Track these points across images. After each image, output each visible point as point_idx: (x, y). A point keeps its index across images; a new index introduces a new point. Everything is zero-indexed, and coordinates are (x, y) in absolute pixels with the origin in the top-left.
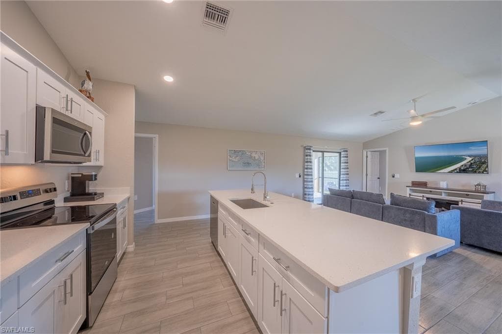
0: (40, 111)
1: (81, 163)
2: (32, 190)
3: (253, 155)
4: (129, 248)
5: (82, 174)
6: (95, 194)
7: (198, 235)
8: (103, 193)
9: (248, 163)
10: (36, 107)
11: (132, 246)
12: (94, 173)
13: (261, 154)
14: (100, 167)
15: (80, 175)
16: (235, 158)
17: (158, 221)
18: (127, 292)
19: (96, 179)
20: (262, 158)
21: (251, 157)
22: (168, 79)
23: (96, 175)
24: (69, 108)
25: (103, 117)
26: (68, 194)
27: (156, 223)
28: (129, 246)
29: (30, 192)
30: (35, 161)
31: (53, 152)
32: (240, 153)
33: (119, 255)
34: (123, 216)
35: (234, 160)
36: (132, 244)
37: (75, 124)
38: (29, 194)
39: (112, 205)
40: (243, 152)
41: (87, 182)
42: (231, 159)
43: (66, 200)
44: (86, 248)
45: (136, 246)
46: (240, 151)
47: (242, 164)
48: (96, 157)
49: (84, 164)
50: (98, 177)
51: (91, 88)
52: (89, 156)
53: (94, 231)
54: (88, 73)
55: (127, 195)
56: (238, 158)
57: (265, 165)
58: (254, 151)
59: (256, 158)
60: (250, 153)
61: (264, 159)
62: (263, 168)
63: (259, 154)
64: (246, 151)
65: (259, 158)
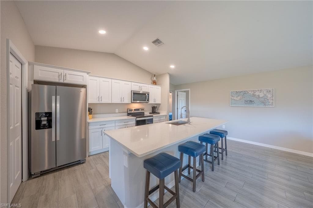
0: (131, 91)
3: (257, 93)
5: (153, 106)
8: (160, 113)
9: (250, 101)
13: (267, 91)
16: (237, 97)
20: (269, 96)
21: (254, 95)
23: (156, 107)
24: (141, 89)
26: (151, 112)
29: (137, 110)
30: (131, 102)
32: (242, 93)
40: (245, 93)
42: (232, 98)
44: (135, 124)
46: (242, 91)
47: (244, 102)
48: (154, 101)
49: (149, 103)
52: (148, 100)
53: (137, 120)
54: (155, 75)
57: (273, 102)
58: (258, 90)
59: (261, 96)
60: (253, 93)
61: (272, 96)
62: (271, 105)
63: (265, 92)
64: (248, 91)
65: (265, 96)
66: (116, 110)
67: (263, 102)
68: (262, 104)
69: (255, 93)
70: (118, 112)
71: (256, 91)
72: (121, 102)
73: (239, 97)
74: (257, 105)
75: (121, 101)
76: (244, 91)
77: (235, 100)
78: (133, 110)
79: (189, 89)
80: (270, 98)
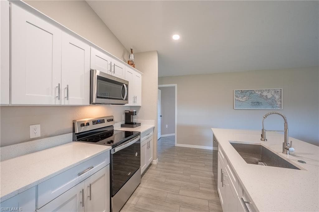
0: (92, 72)
1: (124, 104)
2: (100, 120)
3: (265, 94)
4: (154, 162)
5: (129, 111)
6: (136, 124)
7: (204, 165)
8: (140, 123)
9: (258, 102)
10: (90, 71)
11: (156, 161)
12: (134, 111)
13: (275, 92)
14: (139, 107)
15: (128, 112)
16: (242, 97)
17: (177, 145)
18: (141, 199)
19: (136, 114)
20: (277, 97)
21: (261, 96)
22: (176, 37)
23: (136, 112)
24: (113, 70)
25: (140, 75)
26: (124, 123)
27: (176, 146)
28: (154, 161)
29: (99, 121)
30: (90, 104)
31: (98, 97)
32: (248, 93)
33: (143, 168)
34: (148, 140)
35: (241, 100)
36: (156, 160)
37: (115, 80)
38: (98, 122)
39: (138, 132)
40: (251, 92)
41: (131, 116)
42: (237, 99)
43: (122, 126)
44: (110, 164)
45: (159, 161)
46: (248, 91)
47: (250, 103)
48: (134, 101)
49: (126, 105)
50: (137, 113)
51: (133, 58)
52: (127, 99)
53: (114, 153)
54: (132, 50)
55: (152, 126)
56: (246, 98)
57: (281, 104)
58: (266, 90)
59: (269, 97)
60: (260, 93)
61: (280, 97)
62: (279, 107)
63: (273, 93)
64: (255, 91)
65: (273, 97)
66: (32, 127)
67: (271, 104)
68: (270, 106)
69: (263, 93)
70: (39, 135)
71: (264, 91)
72: (57, 103)
73: (245, 98)
74: (265, 108)
75: (59, 97)
76: (251, 90)
77: (240, 101)
78: (91, 123)
79: (176, 85)
80: (278, 99)
